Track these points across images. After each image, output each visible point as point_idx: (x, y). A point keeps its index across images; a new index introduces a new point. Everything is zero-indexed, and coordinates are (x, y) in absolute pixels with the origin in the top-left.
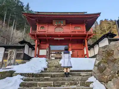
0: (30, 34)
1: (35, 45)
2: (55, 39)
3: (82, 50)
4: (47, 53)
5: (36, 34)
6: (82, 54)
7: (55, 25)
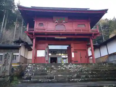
0: (27, 32)
1: (32, 45)
3: (85, 51)
4: (46, 54)
5: (34, 32)
6: (86, 55)
7: (56, 22)
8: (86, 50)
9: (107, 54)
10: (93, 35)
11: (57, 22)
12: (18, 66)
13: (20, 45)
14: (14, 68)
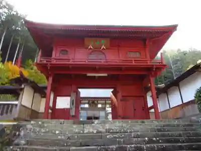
1: (46, 88)
2: (89, 75)
3: (142, 98)
4: (73, 104)
5: (50, 64)
6: (144, 106)
7: (89, 47)
8: (143, 96)
9: (181, 103)
10: (154, 69)
11: (92, 47)
12: (14, 125)
13: (23, 86)
14: (5, 129)
